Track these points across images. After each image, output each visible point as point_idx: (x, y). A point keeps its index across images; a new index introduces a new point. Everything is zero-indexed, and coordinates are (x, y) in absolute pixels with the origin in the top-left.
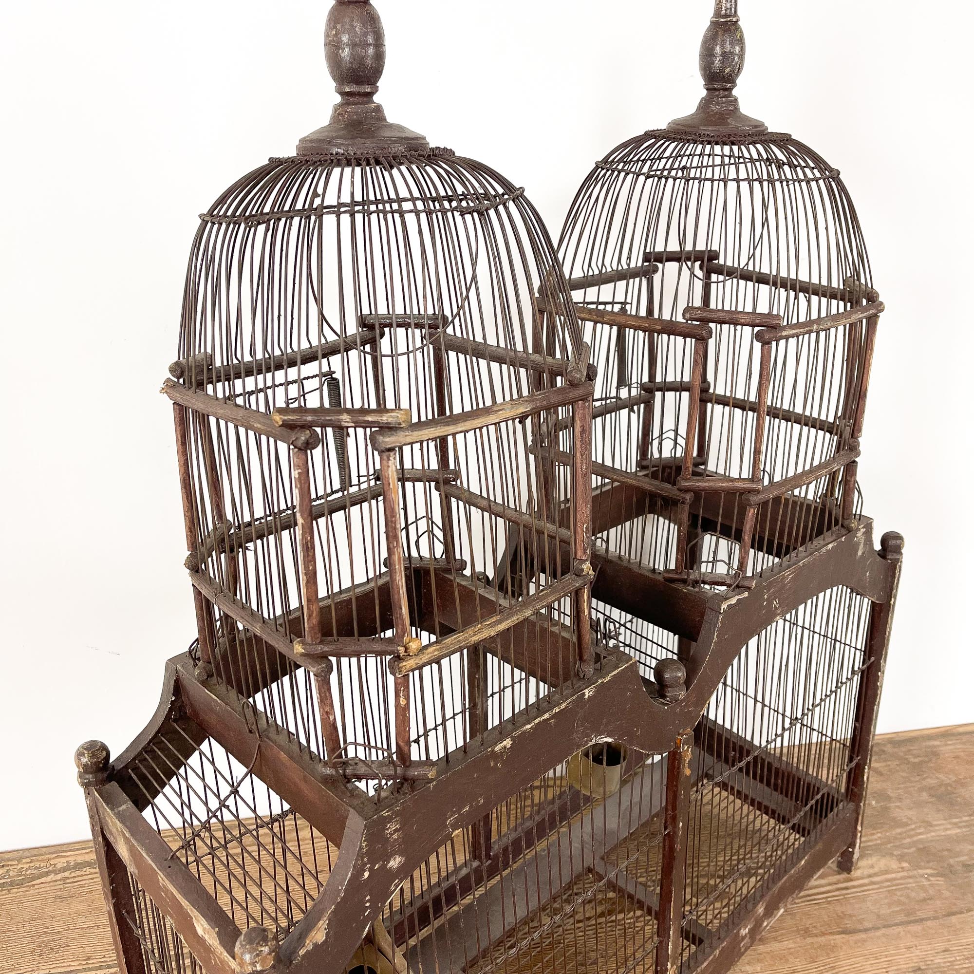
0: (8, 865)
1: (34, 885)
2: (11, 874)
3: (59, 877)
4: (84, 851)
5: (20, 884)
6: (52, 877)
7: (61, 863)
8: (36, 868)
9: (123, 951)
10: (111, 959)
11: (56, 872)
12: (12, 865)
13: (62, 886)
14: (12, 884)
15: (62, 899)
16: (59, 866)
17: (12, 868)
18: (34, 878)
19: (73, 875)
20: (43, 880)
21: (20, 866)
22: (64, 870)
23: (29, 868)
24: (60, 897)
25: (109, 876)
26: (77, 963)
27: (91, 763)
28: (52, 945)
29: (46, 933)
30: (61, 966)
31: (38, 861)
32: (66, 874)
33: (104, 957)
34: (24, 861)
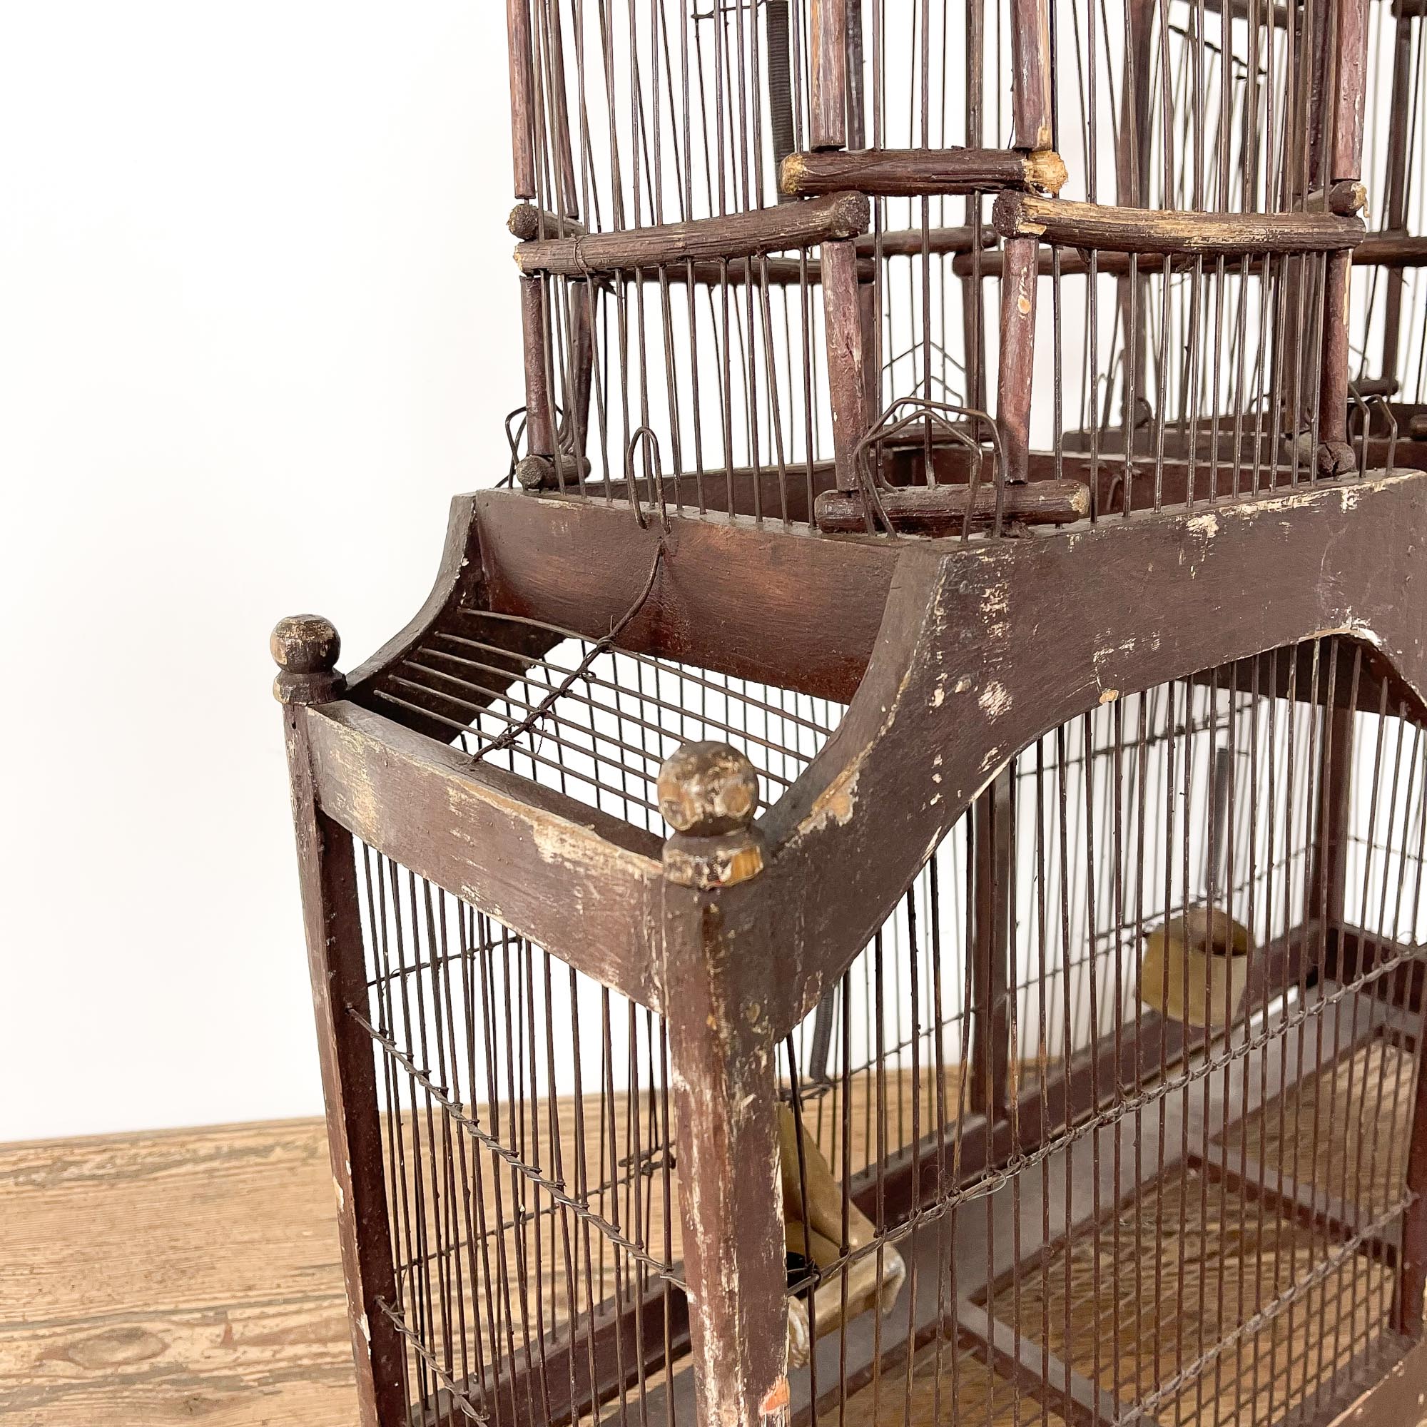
0: (112, 1150)
1: (155, 1179)
2: (118, 1161)
3: (202, 1167)
4: (245, 1133)
5: (135, 1176)
6: (189, 1167)
7: (205, 1148)
8: (162, 1155)
9: (343, 1094)
10: (291, 1290)
11: (196, 1160)
12: (120, 1150)
13: (206, 1181)
14: (119, 1176)
15: (204, 1199)
16: (202, 1152)
17: (119, 1153)
18: (158, 1168)
19: (227, 1165)
20: (174, 1171)
21: (133, 1151)
22: (211, 1158)
23: (150, 1154)
24: (201, 1196)
25: (326, 916)
26: (228, 1294)
27: (304, 642)
28: (184, 1265)
29: (173, 1248)
30: (198, 1300)
31: (165, 1144)
32: (215, 1164)
33: (279, 1286)
34: (141, 1144)
